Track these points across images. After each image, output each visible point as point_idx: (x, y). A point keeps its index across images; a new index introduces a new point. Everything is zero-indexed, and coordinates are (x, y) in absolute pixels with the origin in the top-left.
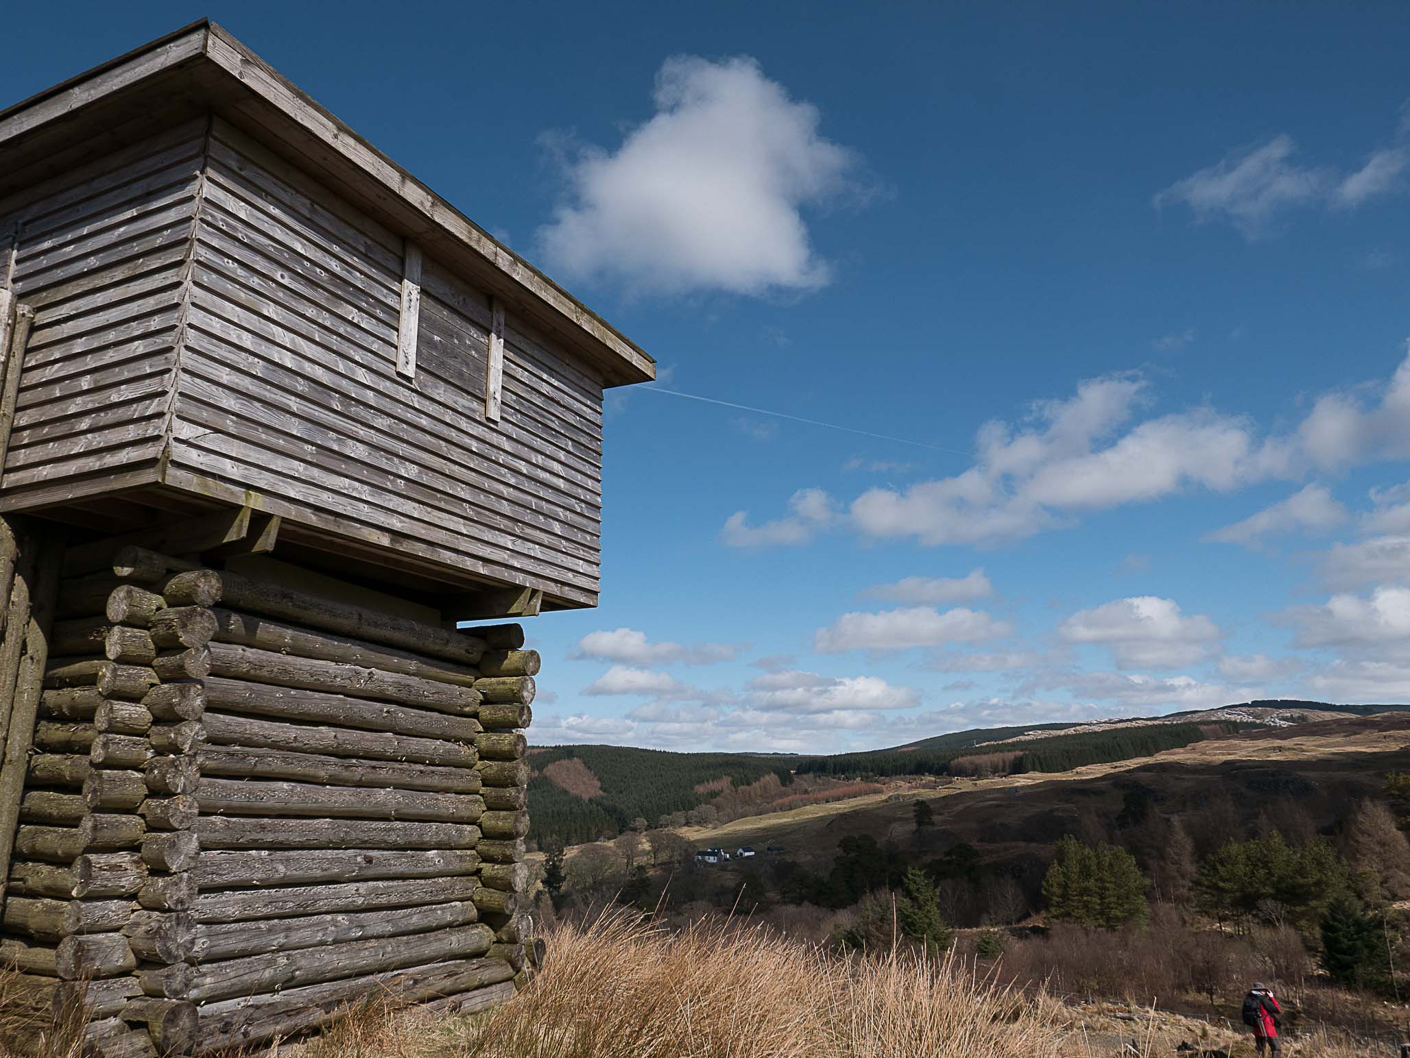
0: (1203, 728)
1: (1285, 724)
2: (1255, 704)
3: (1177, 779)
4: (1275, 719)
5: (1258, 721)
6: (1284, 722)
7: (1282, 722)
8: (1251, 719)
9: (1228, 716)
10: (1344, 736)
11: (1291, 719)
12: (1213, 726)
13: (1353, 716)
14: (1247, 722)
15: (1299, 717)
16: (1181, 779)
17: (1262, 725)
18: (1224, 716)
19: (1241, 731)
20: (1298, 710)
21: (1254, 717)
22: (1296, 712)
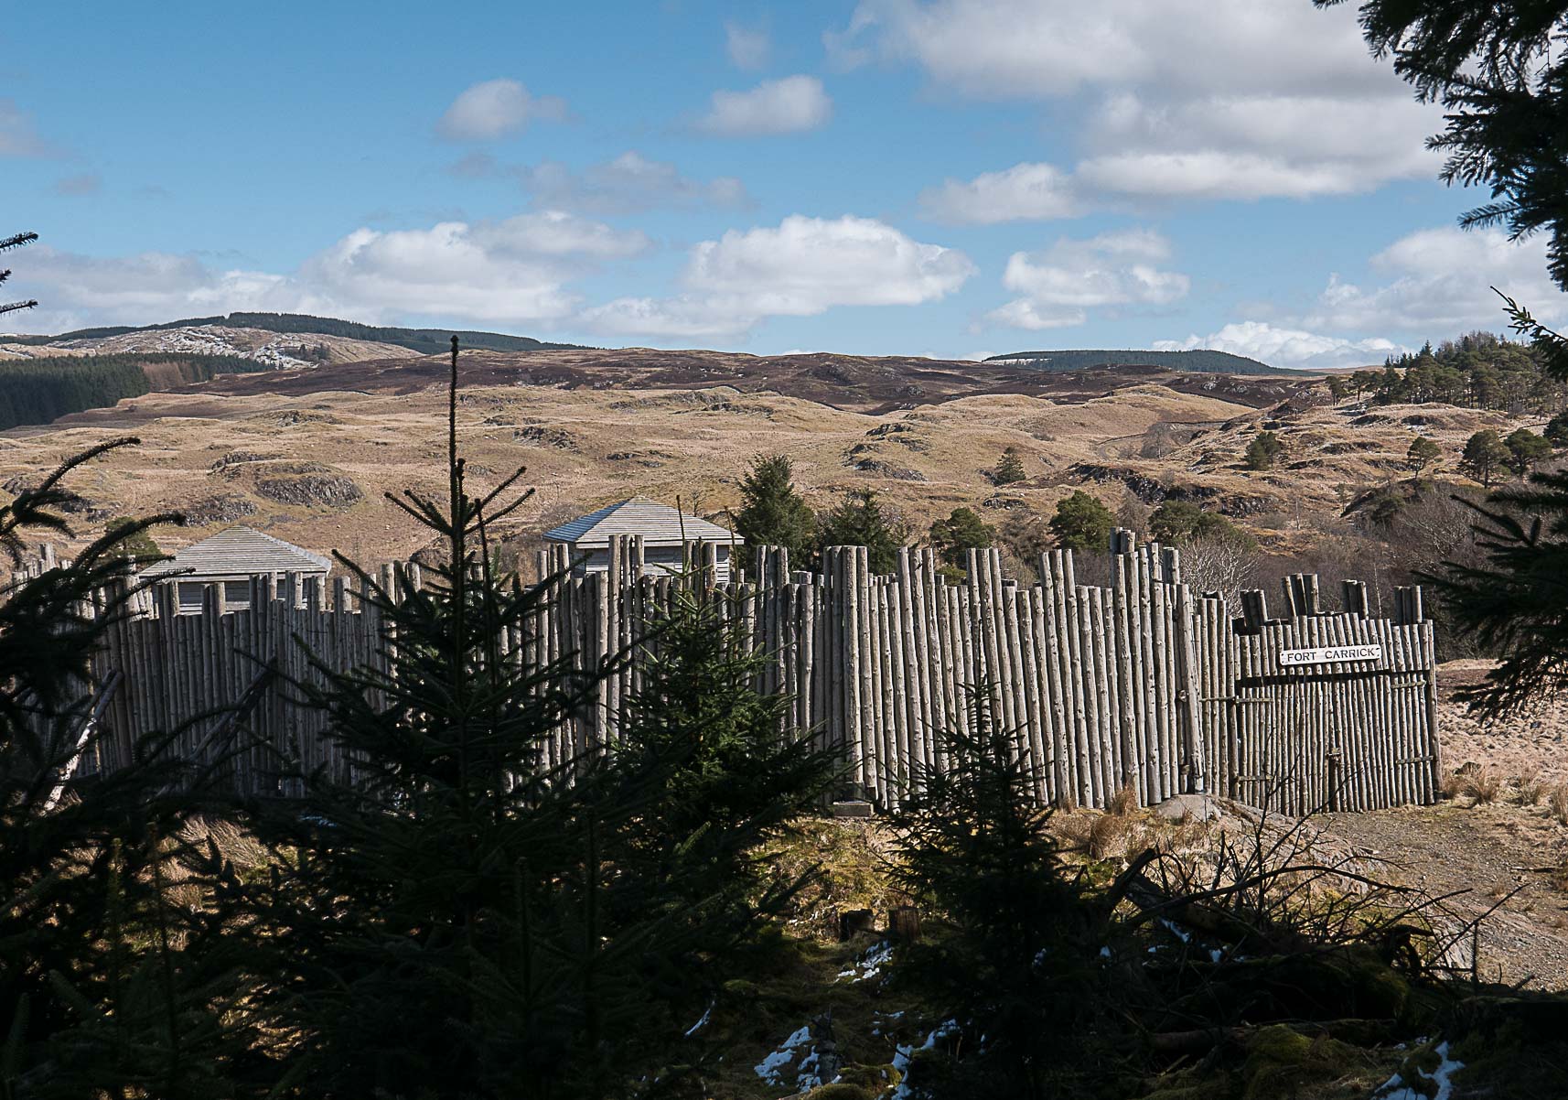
0: (149, 368)
1: (289, 363)
2: (238, 319)
3: (130, 476)
4: (273, 352)
5: (242, 355)
6: (288, 359)
7: (284, 359)
8: (229, 351)
9: (188, 342)
10: (397, 393)
11: (301, 353)
12: (167, 365)
13: (405, 353)
14: (222, 357)
15: (315, 351)
16: (138, 477)
17: (250, 365)
18: (178, 342)
19: (217, 376)
20: (315, 336)
21: (237, 347)
22: (311, 341)
